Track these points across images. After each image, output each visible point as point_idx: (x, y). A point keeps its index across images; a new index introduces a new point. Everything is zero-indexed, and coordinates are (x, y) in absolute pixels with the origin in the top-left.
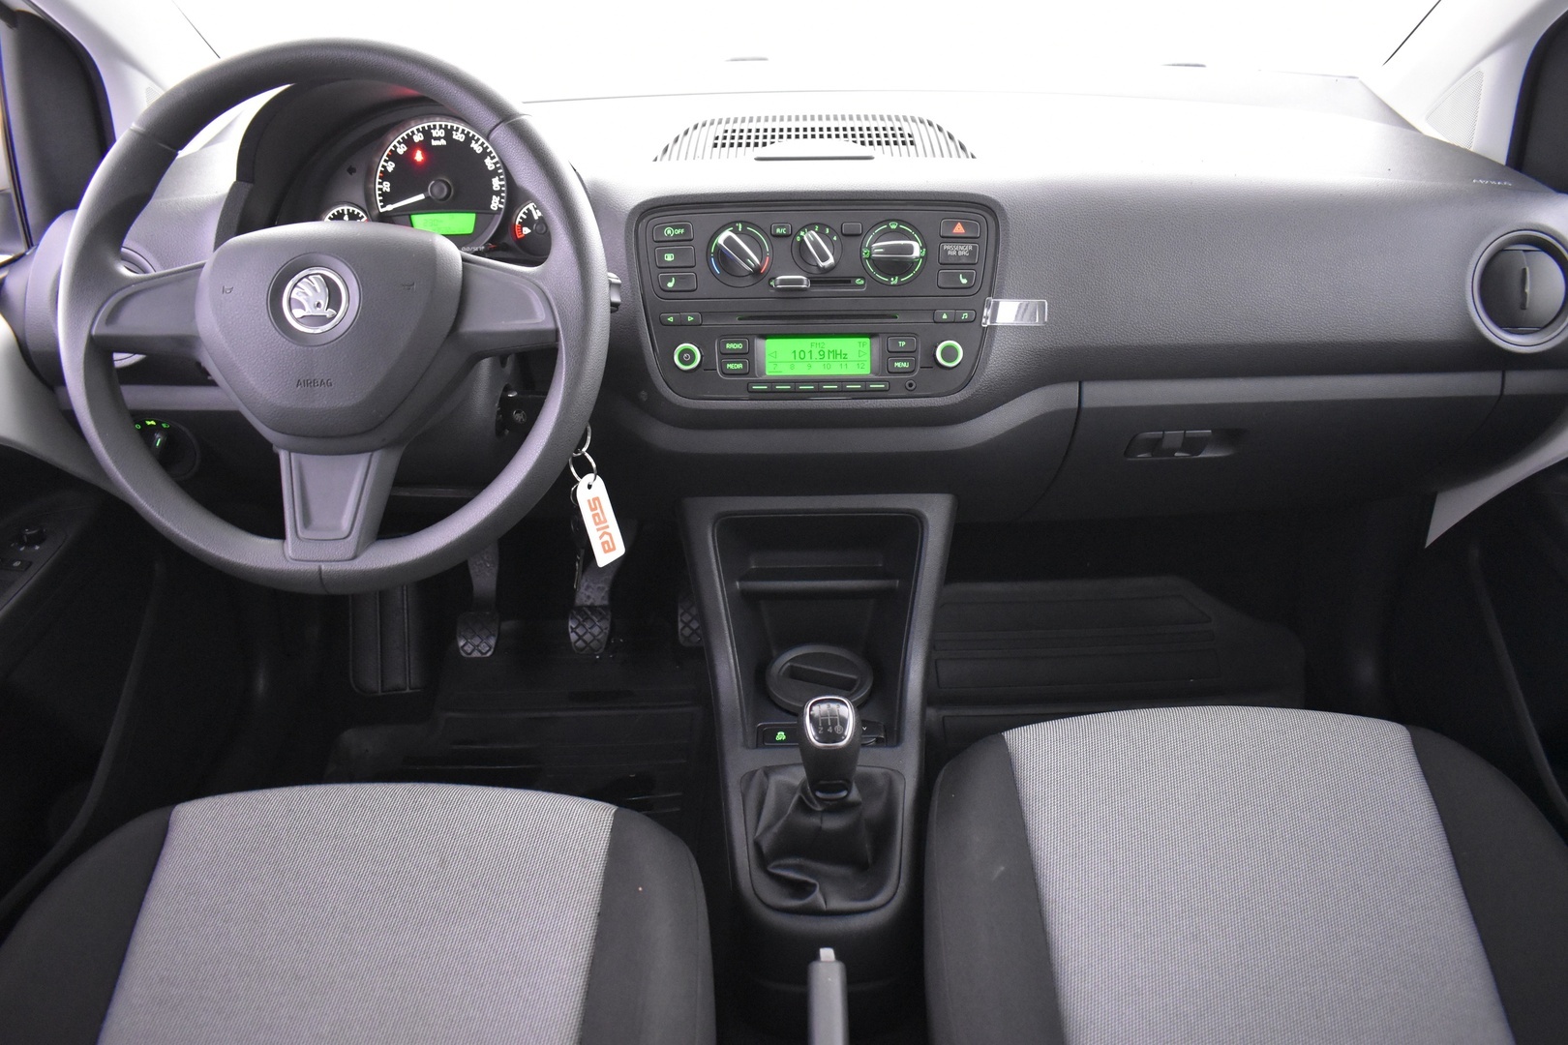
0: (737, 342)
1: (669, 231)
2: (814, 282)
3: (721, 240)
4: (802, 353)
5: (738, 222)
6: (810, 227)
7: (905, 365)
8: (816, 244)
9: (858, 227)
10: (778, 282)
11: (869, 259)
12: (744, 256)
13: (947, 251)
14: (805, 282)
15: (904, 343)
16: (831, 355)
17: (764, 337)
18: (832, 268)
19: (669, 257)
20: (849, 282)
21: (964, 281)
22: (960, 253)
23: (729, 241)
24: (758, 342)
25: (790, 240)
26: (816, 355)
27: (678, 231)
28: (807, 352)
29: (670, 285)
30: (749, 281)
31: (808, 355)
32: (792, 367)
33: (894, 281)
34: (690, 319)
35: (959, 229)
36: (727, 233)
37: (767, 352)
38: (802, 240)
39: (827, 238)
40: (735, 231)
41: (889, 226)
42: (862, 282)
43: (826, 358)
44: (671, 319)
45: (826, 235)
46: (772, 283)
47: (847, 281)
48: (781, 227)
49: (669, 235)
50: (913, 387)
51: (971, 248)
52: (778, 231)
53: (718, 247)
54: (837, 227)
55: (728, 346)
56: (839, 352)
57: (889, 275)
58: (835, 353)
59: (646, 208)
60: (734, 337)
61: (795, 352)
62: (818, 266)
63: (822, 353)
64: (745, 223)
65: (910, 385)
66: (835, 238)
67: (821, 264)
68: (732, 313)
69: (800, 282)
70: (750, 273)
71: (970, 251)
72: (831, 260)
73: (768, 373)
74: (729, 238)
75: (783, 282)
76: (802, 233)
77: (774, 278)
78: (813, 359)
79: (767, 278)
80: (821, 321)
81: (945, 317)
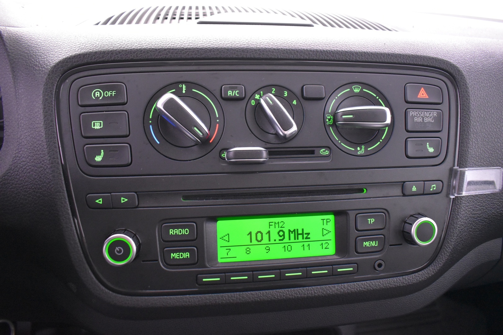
0: (183, 227)
1: (97, 94)
2: (272, 153)
3: (160, 104)
4: (259, 235)
5: (182, 83)
6: (266, 89)
7: (373, 244)
8: (274, 108)
9: (321, 90)
10: (231, 155)
11: (334, 125)
12: (190, 123)
13: (413, 117)
14: (265, 154)
15: (372, 220)
16: (292, 235)
17: (214, 219)
18: (294, 136)
19: (97, 125)
20: (312, 152)
21: (431, 150)
22: (426, 120)
23: (170, 104)
24: (208, 226)
25: (243, 104)
26: (275, 236)
27: (109, 94)
28: (264, 233)
29: (98, 158)
30: (196, 152)
31: (266, 237)
32: (248, 252)
33: (361, 151)
34: (123, 200)
35: (423, 95)
36: (168, 96)
37: (219, 235)
38: (258, 104)
39: (287, 102)
40: (178, 93)
41: (352, 90)
42: (327, 153)
43: (286, 240)
44: (100, 201)
45: (284, 98)
46: (224, 155)
47: (310, 152)
48: (233, 89)
49: (98, 98)
50: (383, 267)
51: (435, 115)
52: (230, 93)
53: (157, 111)
54: (297, 91)
55: (171, 232)
56: (300, 232)
57: (355, 144)
58: (296, 233)
59: (69, 65)
60: (178, 222)
61: (250, 233)
62: (277, 134)
63: (281, 233)
64: (190, 84)
65: (380, 265)
66: (295, 102)
67: (281, 132)
68: (175, 193)
69: (258, 154)
70: (197, 144)
71: (435, 118)
72: (294, 128)
73: (220, 260)
74: (171, 101)
75: (238, 154)
76: (257, 97)
77: (226, 149)
78: (272, 241)
79: (219, 148)
80: (282, 199)
81: (414, 189)
